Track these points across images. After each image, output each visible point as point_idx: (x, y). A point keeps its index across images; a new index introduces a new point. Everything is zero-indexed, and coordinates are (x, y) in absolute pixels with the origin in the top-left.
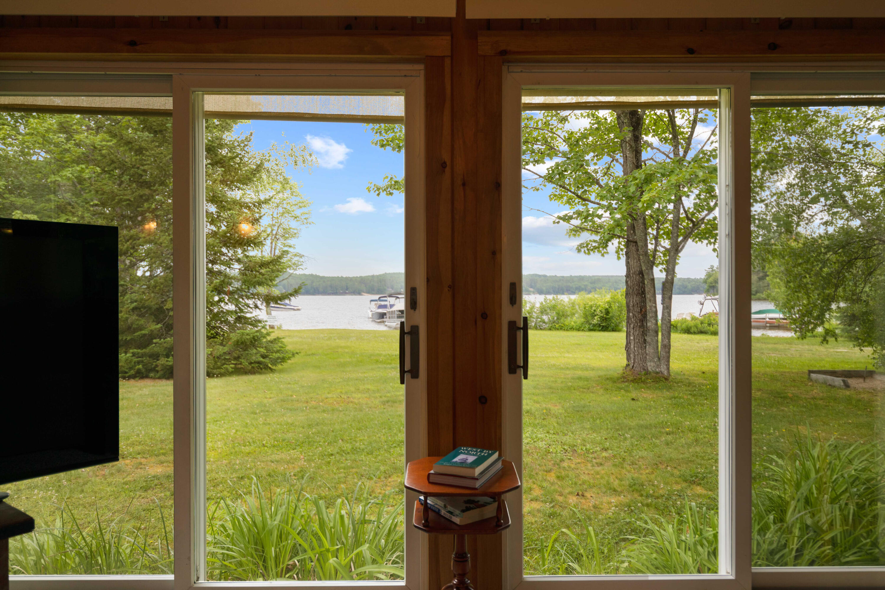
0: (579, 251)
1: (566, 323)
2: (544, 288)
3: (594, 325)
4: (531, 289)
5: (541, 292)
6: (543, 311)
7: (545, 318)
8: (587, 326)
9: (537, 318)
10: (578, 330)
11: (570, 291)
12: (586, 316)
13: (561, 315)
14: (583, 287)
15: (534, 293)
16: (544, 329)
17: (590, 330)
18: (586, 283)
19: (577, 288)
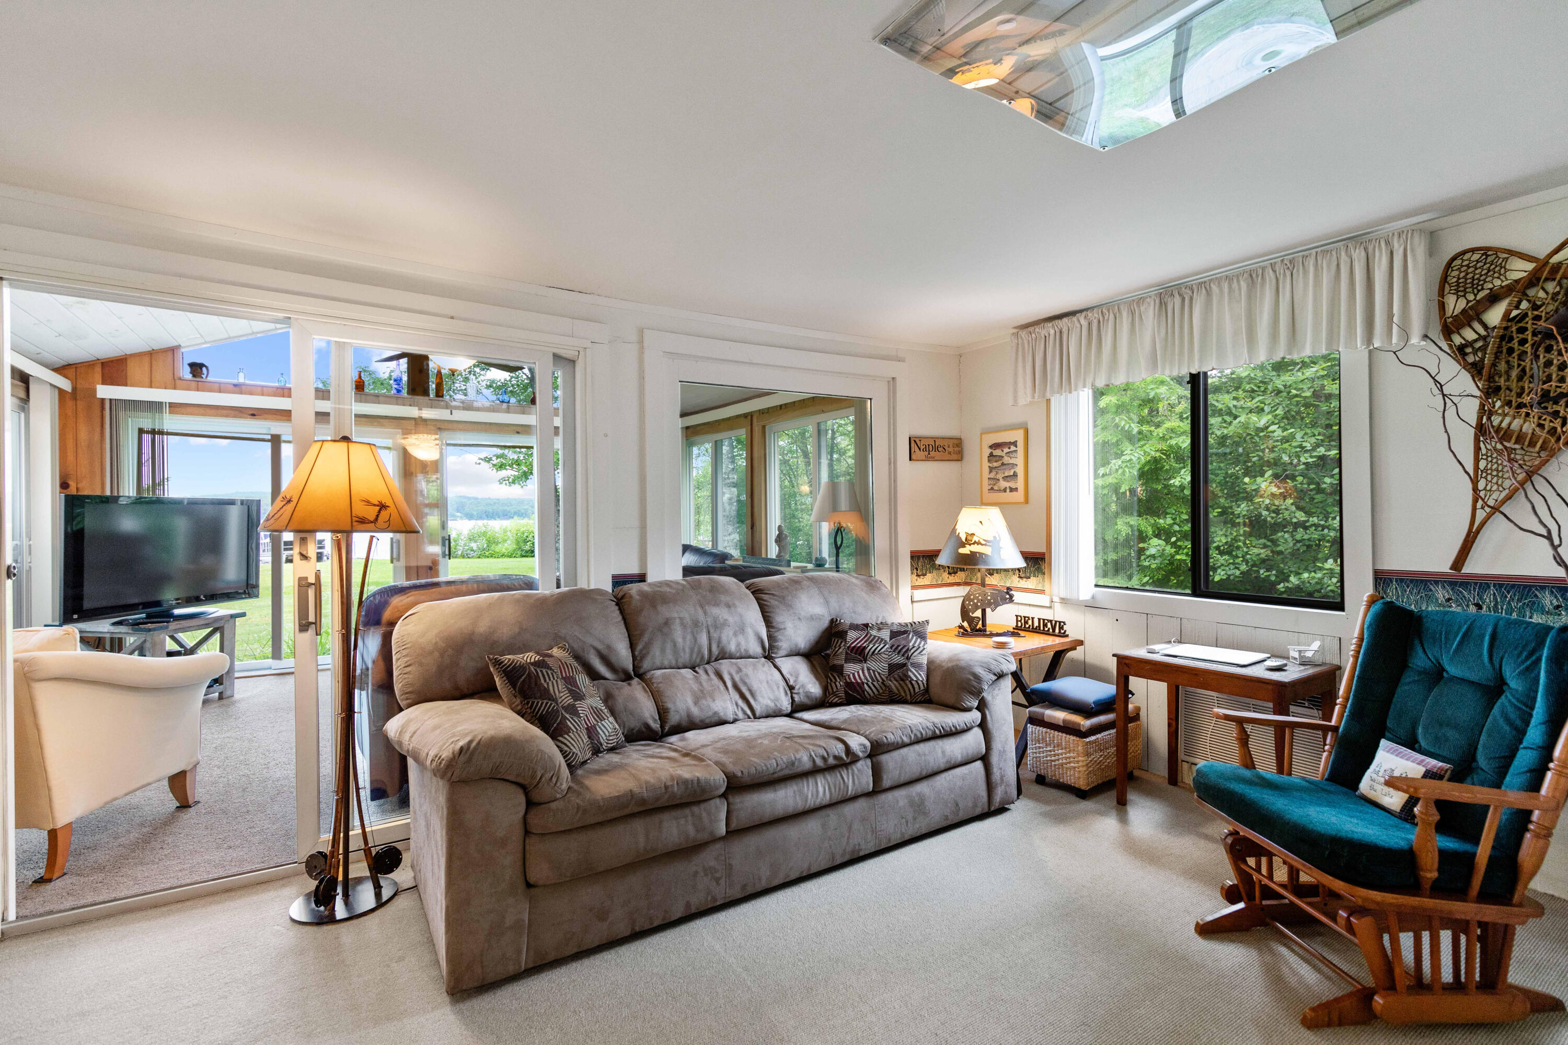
0: (501, 483)
1: (497, 550)
2: (475, 513)
3: (527, 552)
4: (459, 514)
5: (470, 517)
6: (472, 539)
7: (474, 545)
8: (519, 553)
9: (465, 545)
10: (510, 557)
11: (506, 515)
12: (518, 543)
13: (492, 541)
14: (523, 511)
15: (461, 518)
16: (472, 557)
17: (523, 556)
18: (526, 507)
19: (515, 513)
